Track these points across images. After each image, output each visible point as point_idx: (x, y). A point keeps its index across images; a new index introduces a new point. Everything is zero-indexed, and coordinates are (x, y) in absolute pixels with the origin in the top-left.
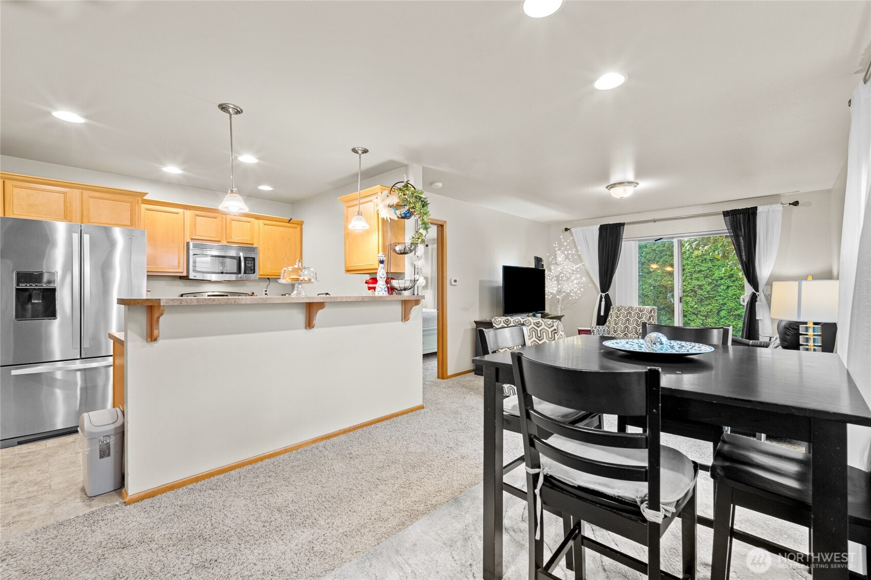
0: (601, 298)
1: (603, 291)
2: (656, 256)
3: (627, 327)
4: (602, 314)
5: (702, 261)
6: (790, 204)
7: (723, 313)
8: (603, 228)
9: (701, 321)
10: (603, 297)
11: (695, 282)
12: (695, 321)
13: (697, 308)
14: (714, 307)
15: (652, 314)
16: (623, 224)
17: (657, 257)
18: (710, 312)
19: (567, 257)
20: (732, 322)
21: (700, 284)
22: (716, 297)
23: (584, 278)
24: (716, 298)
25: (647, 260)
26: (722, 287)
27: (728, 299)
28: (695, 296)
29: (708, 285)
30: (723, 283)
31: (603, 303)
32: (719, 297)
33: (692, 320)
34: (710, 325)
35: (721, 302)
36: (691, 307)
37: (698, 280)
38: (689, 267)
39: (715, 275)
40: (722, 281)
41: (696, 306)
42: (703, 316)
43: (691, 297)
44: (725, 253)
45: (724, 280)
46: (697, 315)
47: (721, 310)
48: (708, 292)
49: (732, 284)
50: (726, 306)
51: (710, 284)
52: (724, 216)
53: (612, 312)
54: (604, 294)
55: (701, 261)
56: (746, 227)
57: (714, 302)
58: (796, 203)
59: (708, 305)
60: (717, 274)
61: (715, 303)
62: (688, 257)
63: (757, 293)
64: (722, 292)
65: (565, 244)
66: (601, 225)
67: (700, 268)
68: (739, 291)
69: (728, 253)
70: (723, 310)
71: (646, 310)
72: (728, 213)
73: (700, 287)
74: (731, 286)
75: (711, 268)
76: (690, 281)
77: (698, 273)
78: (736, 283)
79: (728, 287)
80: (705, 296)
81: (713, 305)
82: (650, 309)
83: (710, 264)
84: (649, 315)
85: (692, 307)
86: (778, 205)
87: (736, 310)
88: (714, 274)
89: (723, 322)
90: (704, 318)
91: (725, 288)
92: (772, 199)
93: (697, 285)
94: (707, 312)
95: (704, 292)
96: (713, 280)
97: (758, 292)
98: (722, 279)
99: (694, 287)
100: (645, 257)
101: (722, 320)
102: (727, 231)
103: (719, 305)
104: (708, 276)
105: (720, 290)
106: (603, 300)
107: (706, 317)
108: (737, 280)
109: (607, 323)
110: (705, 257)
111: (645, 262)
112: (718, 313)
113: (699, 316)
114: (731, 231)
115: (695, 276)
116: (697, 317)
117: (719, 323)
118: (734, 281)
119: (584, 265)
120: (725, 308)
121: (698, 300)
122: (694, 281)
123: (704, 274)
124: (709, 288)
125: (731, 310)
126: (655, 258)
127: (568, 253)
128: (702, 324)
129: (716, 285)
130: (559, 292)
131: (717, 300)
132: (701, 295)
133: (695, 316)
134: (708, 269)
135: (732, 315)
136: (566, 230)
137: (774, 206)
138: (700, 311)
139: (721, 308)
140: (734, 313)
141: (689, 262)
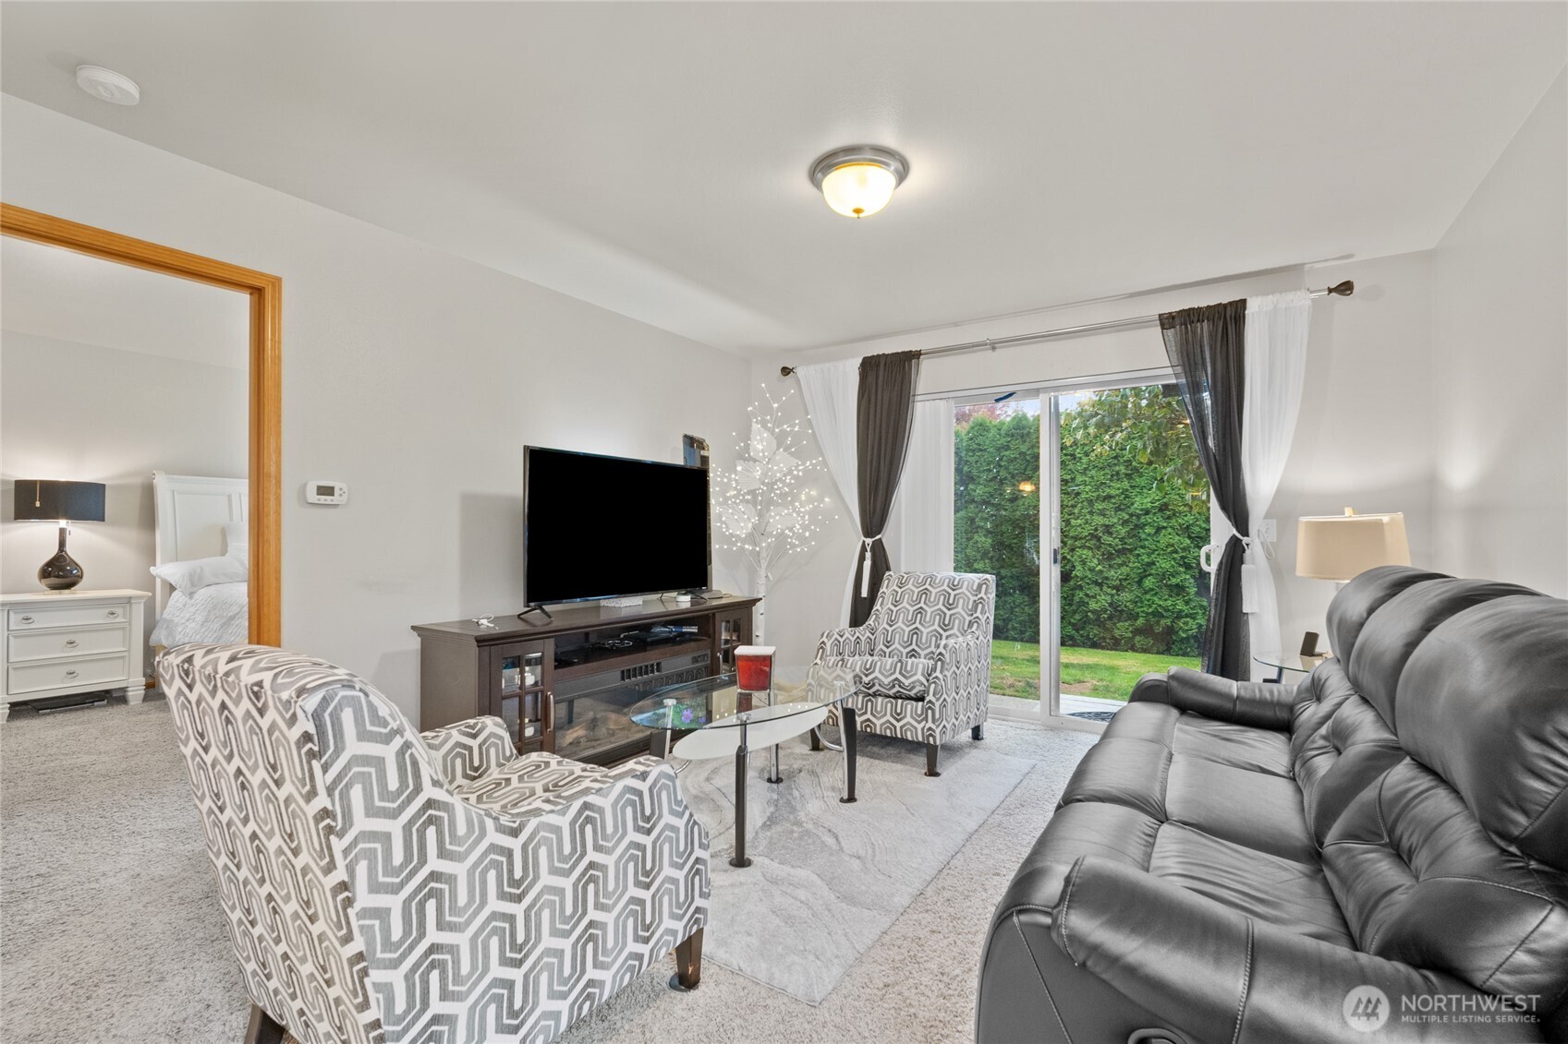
0: (864, 549)
1: (867, 534)
2: (1027, 466)
3: (916, 632)
4: (864, 593)
5: (1112, 476)
6: (1330, 291)
7: (1148, 583)
8: (870, 366)
9: (1108, 598)
10: (868, 549)
11: (1099, 520)
12: (1098, 597)
13: (1101, 572)
14: (1132, 569)
15: (982, 595)
16: (916, 355)
17: (1029, 469)
18: (1126, 579)
19: (780, 439)
20: (1166, 600)
21: (1107, 523)
22: (1136, 549)
23: (827, 499)
24: (1137, 552)
25: (1010, 473)
26: (1148, 530)
27: (1158, 555)
28: (1098, 548)
29: (1122, 525)
30: (1149, 521)
31: (867, 564)
32: (1142, 551)
33: (1093, 597)
34: (1126, 606)
35: (1146, 560)
36: (1090, 570)
37: (1104, 515)
38: (1088, 488)
39: (1135, 505)
40: (1149, 518)
41: (1100, 567)
42: (1114, 587)
43: (1090, 548)
44: (1158, 444)
45: (1150, 516)
46: (1100, 585)
47: (1146, 576)
48: (1122, 539)
49: (1165, 524)
50: (1154, 567)
51: (1125, 523)
52: (1163, 328)
53: (886, 589)
54: (869, 541)
55: (1109, 476)
56: (1218, 356)
57: (1133, 559)
58: (1345, 288)
59: (1122, 565)
60: (1140, 503)
61: (1134, 563)
62: (1086, 469)
63: (1245, 540)
64: (1146, 540)
65: (776, 405)
66: (865, 359)
67: (1108, 490)
68: (1178, 537)
69: (1166, 445)
70: (1150, 575)
71: (966, 583)
72: (1173, 318)
73: (1108, 529)
74: (1164, 528)
75: (1127, 490)
76: (1088, 517)
77: (1103, 501)
78: (1173, 522)
79: (1159, 530)
80: (1117, 548)
81: (1131, 565)
82: (977, 582)
83: (1126, 484)
84: (973, 598)
85: (1092, 570)
86: (1299, 293)
87: (1173, 576)
88: (1132, 504)
89: (1148, 601)
90: (1115, 591)
91: (1153, 531)
92: (1282, 276)
93: (1102, 525)
94: (1120, 580)
95: (1114, 538)
96: (1131, 515)
97: (1248, 536)
98: (1147, 512)
99: (1096, 530)
100: (1007, 468)
101: (1148, 597)
102: (1170, 371)
103: (1142, 565)
104: (1123, 507)
105: (1143, 536)
106: (868, 555)
107: (1118, 590)
108: (1174, 515)
109: (871, 621)
110: (1117, 468)
111: (1006, 478)
112: (1140, 583)
113: (1105, 588)
114: (1179, 369)
115: (1099, 506)
116: (1101, 590)
117: (1142, 602)
118: (1169, 518)
119: (825, 463)
120: (1153, 572)
121: (1103, 554)
122: (1095, 517)
123: (1114, 504)
124: (1123, 531)
125: (1164, 575)
126: (1025, 470)
127: (783, 431)
128: (1111, 605)
129: (1136, 525)
130: (758, 533)
131: (1138, 555)
132: (1110, 545)
133: (1097, 588)
134: (1122, 493)
135: (1166, 585)
136: (786, 371)
137: (1290, 296)
138: (1107, 578)
139: (1145, 571)
140: (1169, 583)
141: (1087, 479)
